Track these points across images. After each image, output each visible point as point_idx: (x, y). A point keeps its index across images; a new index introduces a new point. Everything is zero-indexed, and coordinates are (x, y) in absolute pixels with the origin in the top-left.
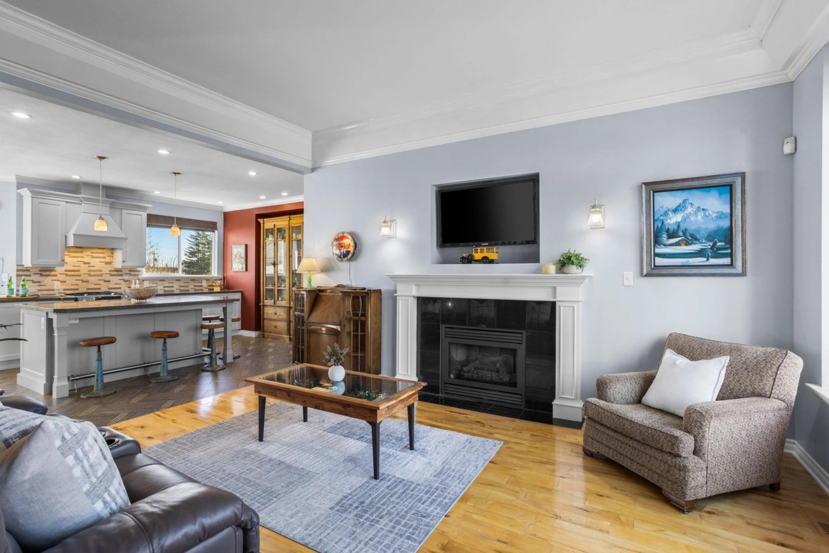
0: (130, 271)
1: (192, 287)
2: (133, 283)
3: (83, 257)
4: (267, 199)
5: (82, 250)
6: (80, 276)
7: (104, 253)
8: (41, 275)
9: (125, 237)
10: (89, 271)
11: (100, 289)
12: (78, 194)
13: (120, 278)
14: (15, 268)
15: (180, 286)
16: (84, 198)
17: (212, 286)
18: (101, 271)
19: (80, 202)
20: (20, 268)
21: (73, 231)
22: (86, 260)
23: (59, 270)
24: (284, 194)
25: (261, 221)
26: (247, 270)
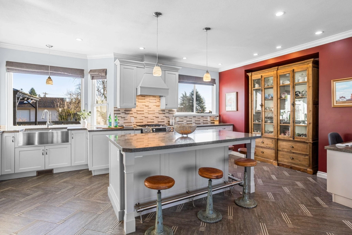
0: (169, 111)
1: (202, 121)
2: (171, 119)
3: (145, 102)
4: (260, 55)
5: (145, 98)
6: (144, 114)
7: (156, 100)
8: (125, 113)
9: (167, 88)
10: (148, 111)
11: (153, 122)
12: (143, 62)
13: (164, 115)
14: (113, 109)
15: (195, 121)
16: (146, 63)
17: (214, 120)
18: (154, 111)
19: (143, 67)
20: (116, 109)
21: (140, 85)
22: (147, 104)
23: (134, 110)
24: (279, 47)
25: (249, 74)
26: (237, 110)
